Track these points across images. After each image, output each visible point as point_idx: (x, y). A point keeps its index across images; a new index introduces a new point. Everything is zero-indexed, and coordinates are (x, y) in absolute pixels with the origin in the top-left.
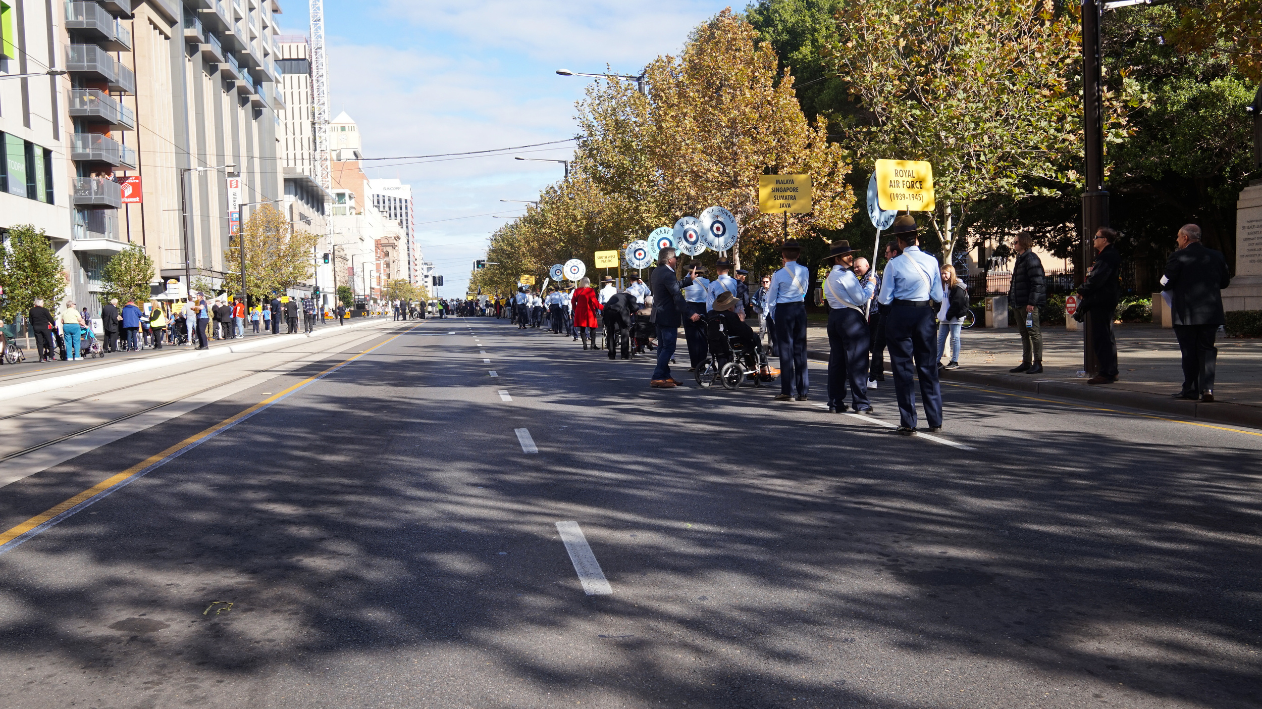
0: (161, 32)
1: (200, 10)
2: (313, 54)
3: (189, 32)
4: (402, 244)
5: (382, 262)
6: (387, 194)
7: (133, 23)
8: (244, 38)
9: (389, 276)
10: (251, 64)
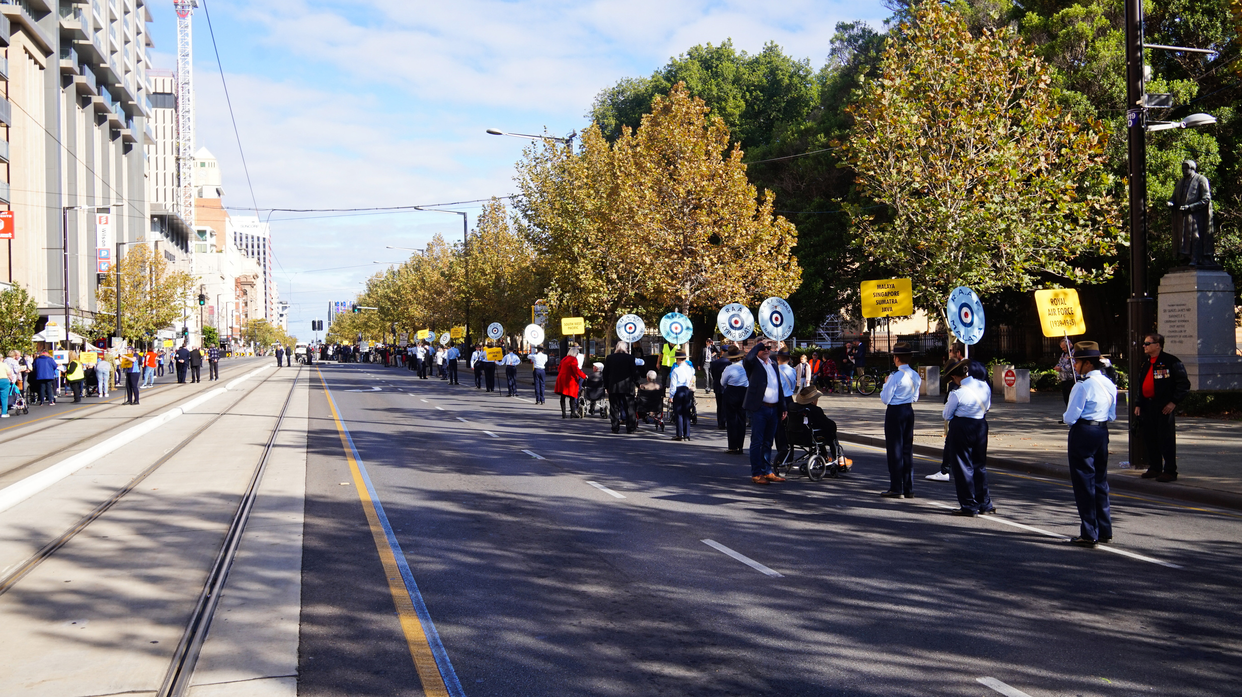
0: (36, 62)
1: (76, 41)
2: (180, 89)
3: (66, 63)
4: (259, 283)
5: (241, 301)
6: (245, 232)
7: (6, 51)
8: (119, 71)
9: (246, 316)
10: (123, 98)
